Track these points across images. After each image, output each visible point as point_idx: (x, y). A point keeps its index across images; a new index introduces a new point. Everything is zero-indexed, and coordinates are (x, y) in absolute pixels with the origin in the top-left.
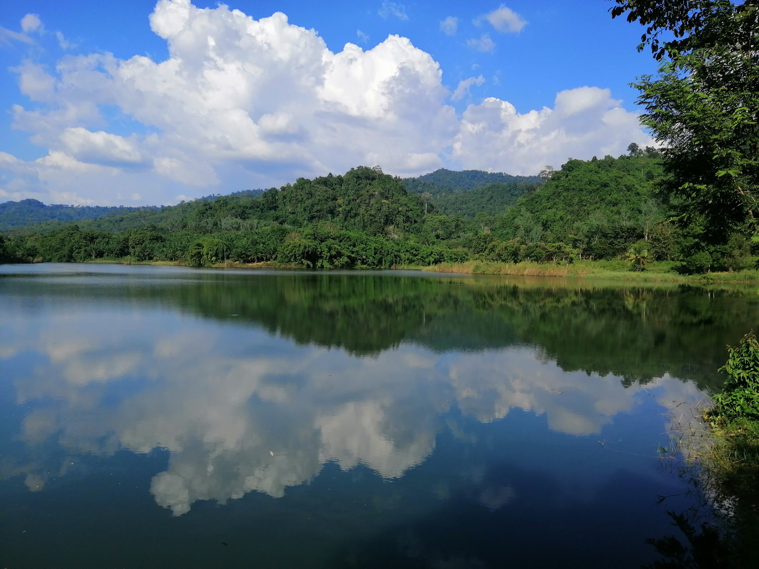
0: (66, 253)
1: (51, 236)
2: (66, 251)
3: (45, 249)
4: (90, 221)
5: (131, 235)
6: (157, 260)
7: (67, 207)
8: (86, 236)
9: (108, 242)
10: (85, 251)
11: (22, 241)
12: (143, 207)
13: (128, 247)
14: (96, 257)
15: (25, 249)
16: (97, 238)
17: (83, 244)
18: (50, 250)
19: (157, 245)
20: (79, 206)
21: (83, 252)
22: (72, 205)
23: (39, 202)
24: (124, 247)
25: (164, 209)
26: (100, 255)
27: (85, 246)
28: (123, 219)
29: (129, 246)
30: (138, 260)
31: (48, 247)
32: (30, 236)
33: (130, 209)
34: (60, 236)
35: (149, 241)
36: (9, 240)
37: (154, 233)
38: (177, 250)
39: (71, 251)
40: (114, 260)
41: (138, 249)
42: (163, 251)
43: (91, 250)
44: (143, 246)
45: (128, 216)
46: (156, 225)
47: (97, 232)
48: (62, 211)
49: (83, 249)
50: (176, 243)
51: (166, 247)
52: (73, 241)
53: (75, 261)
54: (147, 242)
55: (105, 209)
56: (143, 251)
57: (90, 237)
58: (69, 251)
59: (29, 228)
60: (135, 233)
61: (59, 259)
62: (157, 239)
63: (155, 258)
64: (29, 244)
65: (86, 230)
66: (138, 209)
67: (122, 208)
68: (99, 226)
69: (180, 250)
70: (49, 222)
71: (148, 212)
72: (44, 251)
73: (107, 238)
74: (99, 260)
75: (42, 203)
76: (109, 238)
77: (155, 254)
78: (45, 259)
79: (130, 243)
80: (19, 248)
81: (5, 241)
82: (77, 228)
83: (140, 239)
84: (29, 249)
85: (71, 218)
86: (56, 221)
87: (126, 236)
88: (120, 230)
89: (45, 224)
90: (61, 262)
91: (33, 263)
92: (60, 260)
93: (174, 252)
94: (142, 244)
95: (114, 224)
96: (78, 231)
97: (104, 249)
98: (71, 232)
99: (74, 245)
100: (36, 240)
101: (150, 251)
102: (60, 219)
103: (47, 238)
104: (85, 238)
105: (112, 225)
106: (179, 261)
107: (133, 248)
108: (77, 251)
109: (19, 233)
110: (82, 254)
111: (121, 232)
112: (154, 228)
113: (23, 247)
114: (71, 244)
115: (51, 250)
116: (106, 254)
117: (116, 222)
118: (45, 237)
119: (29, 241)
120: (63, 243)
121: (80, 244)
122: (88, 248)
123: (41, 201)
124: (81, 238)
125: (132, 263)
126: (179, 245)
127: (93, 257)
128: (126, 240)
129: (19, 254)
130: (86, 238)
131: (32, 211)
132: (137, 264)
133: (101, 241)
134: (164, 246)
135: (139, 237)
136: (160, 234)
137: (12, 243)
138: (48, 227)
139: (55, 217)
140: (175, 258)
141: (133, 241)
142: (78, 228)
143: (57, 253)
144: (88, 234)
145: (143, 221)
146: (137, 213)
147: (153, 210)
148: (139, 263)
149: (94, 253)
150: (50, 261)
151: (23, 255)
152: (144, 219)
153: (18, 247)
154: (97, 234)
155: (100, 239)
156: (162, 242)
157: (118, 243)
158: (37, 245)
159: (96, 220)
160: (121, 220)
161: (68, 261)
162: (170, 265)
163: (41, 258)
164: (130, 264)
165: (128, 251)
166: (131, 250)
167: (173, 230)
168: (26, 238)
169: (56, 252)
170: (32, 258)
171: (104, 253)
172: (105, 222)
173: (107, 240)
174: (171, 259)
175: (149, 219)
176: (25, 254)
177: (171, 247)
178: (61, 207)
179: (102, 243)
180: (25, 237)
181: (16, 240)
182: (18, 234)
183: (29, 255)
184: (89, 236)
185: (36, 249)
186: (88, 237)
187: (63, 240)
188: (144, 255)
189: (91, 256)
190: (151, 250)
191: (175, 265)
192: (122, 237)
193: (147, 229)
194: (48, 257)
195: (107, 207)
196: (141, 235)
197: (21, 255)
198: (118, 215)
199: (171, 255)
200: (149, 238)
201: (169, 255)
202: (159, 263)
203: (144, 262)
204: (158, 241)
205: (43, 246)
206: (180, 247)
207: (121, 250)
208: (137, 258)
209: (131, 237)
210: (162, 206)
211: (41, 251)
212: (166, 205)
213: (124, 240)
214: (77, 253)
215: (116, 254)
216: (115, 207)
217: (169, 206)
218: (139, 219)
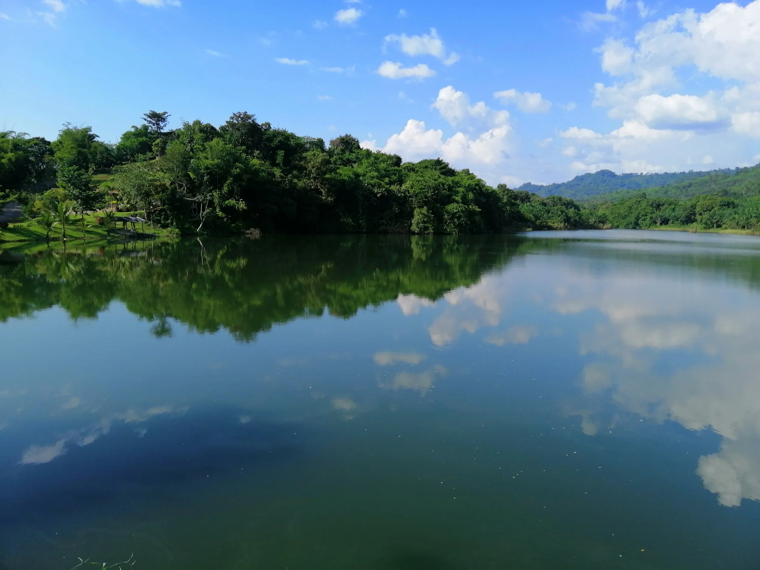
0: (632, 220)
1: (620, 204)
2: (632, 219)
3: (614, 216)
4: (657, 188)
5: (699, 201)
6: (726, 228)
7: (636, 176)
8: (653, 203)
9: (674, 209)
10: (651, 218)
11: (594, 209)
12: (715, 171)
13: (694, 214)
14: (661, 224)
15: (597, 216)
16: (663, 205)
17: (649, 211)
18: (618, 217)
19: (728, 211)
20: (648, 173)
21: (648, 219)
22: (642, 174)
23: (611, 173)
24: (691, 214)
25: (738, 171)
26: (665, 222)
27: (651, 213)
28: (691, 184)
29: (696, 212)
30: (705, 228)
31: (617, 215)
32: (602, 205)
33: (700, 174)
34: (628, 203)
35: (719, 207)
36: (584, 208)
37: (726, 199)
38: (751, 217)
39: (638, 218)
40: (679, 228)
41: (706, 216)
42: (734, 218)
43: (657, 218)
44: (711, 213)
45: (697, 181)
46: (728, 189)
47: (664, 199)
48: (632, 179)
49: (649, 216)
50: (751, 209)
51: (738, 214)
52: (640, 208)
53: (640, 228)
54: (716, 209)
55: (674, 175)
56: (711, 218)
57: (656, 205)
58: (636, 218)
59: (601, 198)
60: (704, 199)
61: (625, 226)
62: (728, 205)
63: (724, 226)
64: (600, 212)
65: (652, 197)
66: (709, 173)
67: (691, 173)
68: (666, 192)
69: (756, 217)
70: (619, 191)
71: (720, 176)
72: (613, 218)
73: (673, 205)
74: (664, 227)
75: (614, 173)
76: (675, 205)
77: (725, 222)
78: (613, 226)
79: (698, 209)
80: (592, 215)
81: (581, 209)
82: (644, 196)
83: (709, 206)
84: (600, 217)
85: (639, 186)
86: (625, 189)
87: (694, 202)
88: (687, 196)
89: (615, 193)
90: (628, 228)
91: (603, 229)
92: (627, 227)
93: (748, 219)
94: (710, 211)
95: (681, 191)
96: (645, 198)
97: (669, 216)
98: (639, 199)
99: (640, 213)
100: (607, 208)
101: (719, 218)
102: (629, 188)
103: (616, 206)
104: (651, 205)
105: (680, 191)
106: (752, 229)
107: (701, 214)
108: (643, 218)
109: (593, 202)
110: (648, 221)
111: (688, 198)
112: (726, 193)
113: (596, 215)
114: (637, 212)
115: (619, 217)
116: (671, 221)
117: (684, 187)
118: (615, 205)
119: (600, 209)
120: (630, 211)
121: (647, 211)
122: (654, 216)
123: (613, 171)
124: (647, 205)
125: (698, 230)
126: (755, 211)
127: (658, 224)
128: (694, 207)
129: (592, 221)
130: (653, 205)
131: (605, 181)
132: (704, 232)
133: (667, 208)
134: (735, 213)
135: (707, 203)
136: (732, 199)
137: (587, 211)
138: (618, 196)
139: (625, 185)
140: (748, 226)
141: (701, 207)
142: (646, 195)
143: (624, 220)
144: (655, 201)
145: (714, 186)
146: (707, 178)
147: (726, 173)
148: (705, 231)
149: (659, 220)
150: (617, 227)
151: (595, 222)
152: (715, 184)
153: (592, 214)
154: (663, 201)
155: (665, 206)
156: (734, 208)
157: (684, 210)
158: (607, 212)
159: (663, 187)
160: (689, 186)
161: (634, 228)
162: (741, 234)
163: (610, 225)
164: (696, 232)
165: (694, 219)
166: (698, 217)
167: (748, 194)
168: (599, 206)
169: (623, 219)
170: (602, 225)
171: (669, 220)
172: (672, 188)
173: (673, 207)
174: (744, 227)
175: (720, 184)
176: (597, 221)
177: (744, 214)
178: (631, 175)
179: (668, 210)
180: (597, 205)
181: (590, 209)
182: (592, 203)
183: (600, 222)
184: (656, 204)
185: (606, 217)
186: (654, 205)
187: (630, 208)
188: (712, 223)
189: (656, 223)
190: (721, 217)
191: (748, 234)
192: (689, 204)
193: (717, 195)
194: (616, 224)
195: (675, 173)
196: (710, 201)
197: (593, 222)
198: (686, 180)
199: (743, 222)
200: (719, 204)
201: (741, 223)
202: (729, 231)
203: (711, 230)
204: (729, 207)
205: (612, 213)
206: (755, 213)
207: (687, 217)
208: (704, 226)
209: (699, 203)
210: (737, 168)
211: (610, 218)
212: (742, 166)
213: (691, 207)
214: (643, 220)
215: (682, 221)
216: (684, 173)
217: (745, 168)
218: (709, 184)
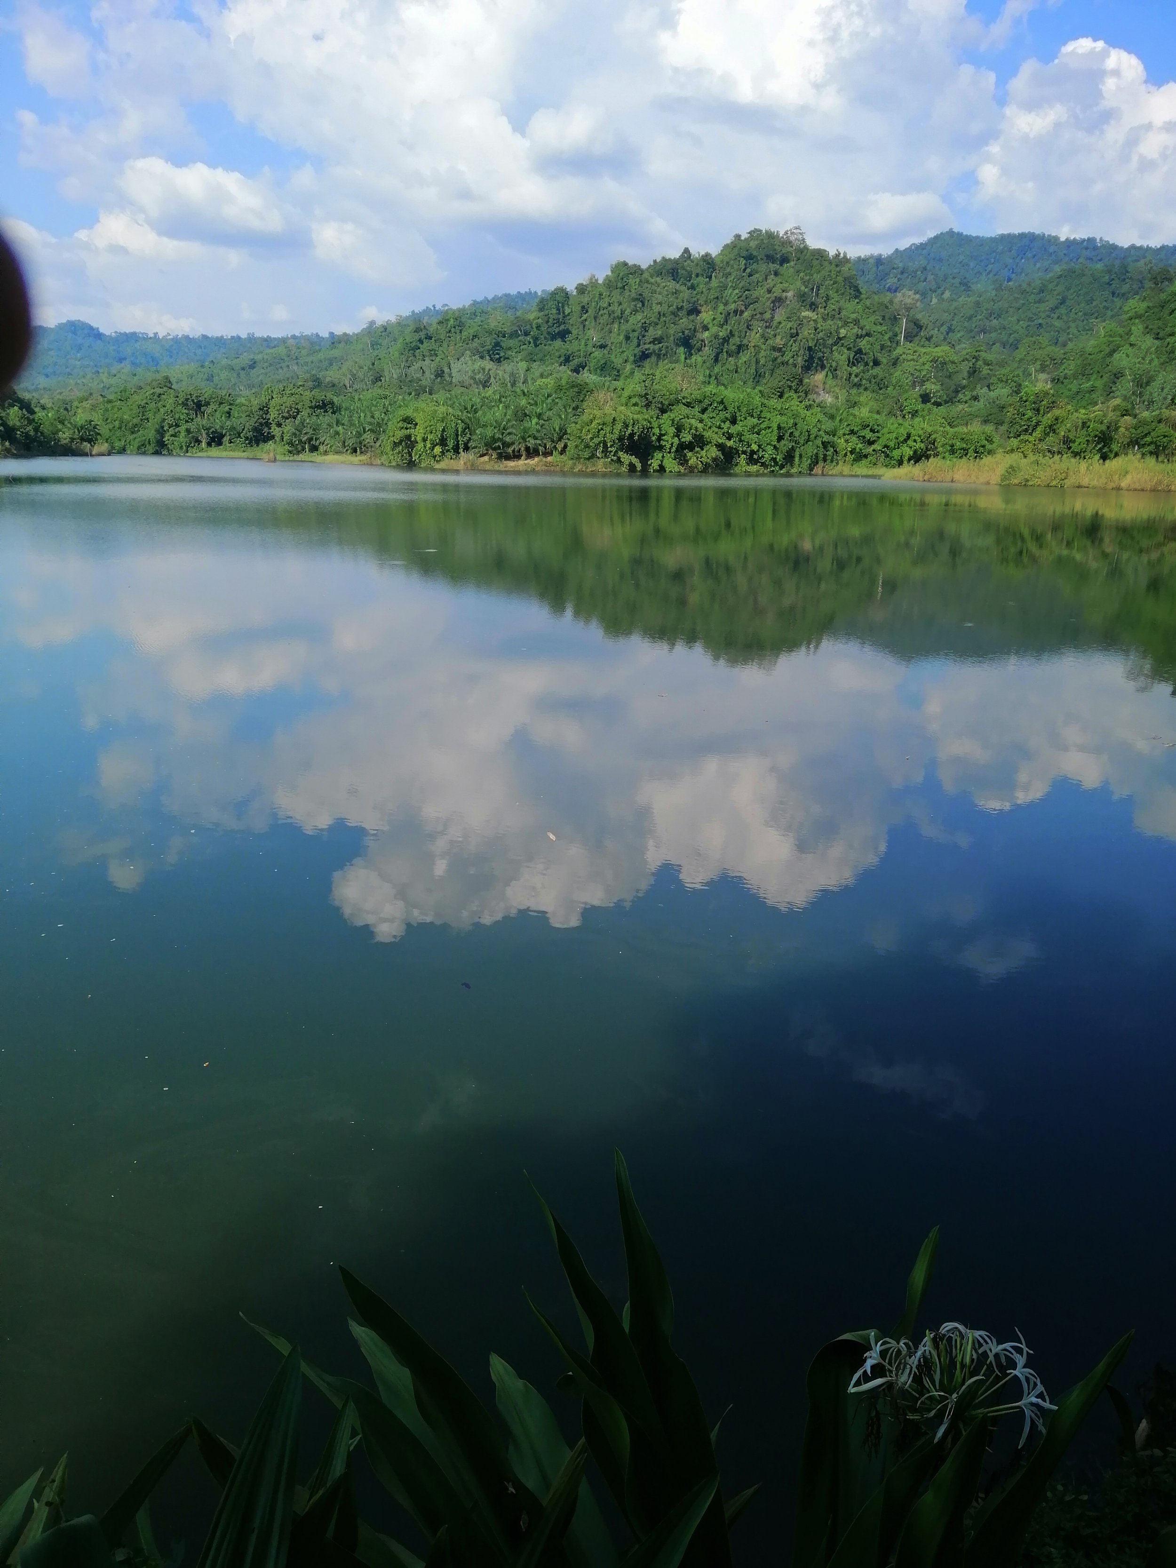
0: (150, 435)
1: (120, 400)
2: (151, 433)
3: (111, 426)
4: (192, 367)
5: (272, 398)
6: (326, 453)
7: (146, 338)
8: (187, 400)
9: (229, 413)
10: (188, 431)
11: (66, 409)
12: (294, 337)
13: (268, 424)
14: (209, 444)
15: (75, 426)
16: (207, 404)
17: (182, 417)
18: (120, 428)
19: (326, 419)
20: (169, 334)
21: (183, 434)
22: (156, 334)
23: (91, 328)
24: (261, 424)
25: (335, 341)
26: (216, 439)
27: (187, 421)
28: (255, 363)
29: (270, 421)
30: (290, 452)
31: (117, 423)
32: (81, 400)
33: (267, 341)
34: (138, 399)
35: (309, 410)
36: (43, 408)
37: (319, 394)
38: (365, 432)
39: (161, 432)
40: (244, 451)
41: (288, 428)
42: (337, 433)
43: (199, 430)
44: (297, 422)
45: (266, 357)
46: (321, 375)
47: (207, 390)
48: (137, 345)
49: (183, 428)
50: (362, 415)
51: (343, 424)
52: (162, 410)
53: (170, 453)
54: (305, 413)
55: (219, 342)
56: (298, 433)
57: (194, 403)
58: (157, 431)
59: (77, 384)
60: (282, 393)
61: (139, 448)
62: (324, 406)
63: (322, 448)
64: (81, 418)
65: (184, 387)
66: (284, 340)
67: (251, 339)
68: (210, 378)
69: (371, 430)
70: (114, 371)
71: (304, 348)
72: (110, 430)
73: (228, 403)
74: (214, 451)
75: (98, 328)
76: (231, 404)
77: (322, 440)
78: (113, 448)
79: (273, 415)
80: (63, 424)
81: (36, 410)
82: (167, 383)
83: (291, 407)
84: (82, 427)
85: (155, 361)
86: (126, 367)
87: (264, 399)
88: (250, 387)
89: (106, 374)
90: (144, 453)
91: (91, 455)
92: (141, 450)
93: (359, 435)
94: (295, 418)
95: (238, 375)
96: (170, 388)
97: (222, 427)
98: (158, 391)
99: (164, 420)
100: (94, 408)
101: (311, 432)
102: (133, 363)
103: (114, 404)
104: (185, 404)
105: (235, 375)
106: (369, 454)
107: (279, 425)
108: (171, 431)
109: (61, 393)
110: (182, 438)
111: (253, 391)
112: (318, 383)
113: (71, 423)
114: (159, 417)
115: (123, 428)
116: (226, 439)
117: (243, 369)
118: (110, 401)
119: (80, 411)
120: (143, 415)
121: (177, 416)
122: (192, 426)
123: (94, 325)
124: (176, 404)
125: (278, 457)
126: (369, 419)
127: (204, 445)
128: (264, 409)
129: (65, 436)
130: (187, 405)
131: (79, 348)
132: (289, 461)
133: (216, 411)
134: (338, 423)
135: (289, 401)
136: (330, 396)
137: (50, 415)
138: (113, 381)
139: (125, 359)
140: (361, 448)
141: (278, 410)
142: (170, 382)
143: (134, 436)
144: (191, 395)
145: (295, 368)
146: (282, 350)
147: (313, 343)
148: (291, 458)
149: (204, 435)
150: (122, 451)
151: (72, 439)
152: (297, 363)
153: (62, 422)
154: (206, 396)
155: (213, 406)
156: (334, 413)
157: (249, 416)
158: (97, 418)
159: (202, 366)
160: (252, 366)
161: (157, 453)
162: (352, 464)
163: (105, 447)
164: (275, 460)
165: (269, 433)
166: (276, 431)
167: (355, 386)
168: (75, 404)
169: (133, 433)
170: (89, 445)
171: (223, 436)
172: (221, 370)
173: (227, 409)
174: (355, 451)
175: (306, 364)
176: (76, 436)
177: (352, 424)
178: (132, 337)
179: (218, 414)
180: (71, 402)
181: (56, 409)
182: (58, 396)
183: (83, 439)
184: (193, 401)
185: (95, 428)
186: (190, 403)
187: (143, 408)
188: (300, 441)
189: (198, 442)
190: (314, 430)
191: (363, 464)
192: (255, 402)
193: (303, 386)
194: (118, 445)
195: (222, 337)
196: (293, 399)
197: (68, 440)
198: (245, 354)
199: (353, 440)
200: (308, 404)
201: (350, 442)
202: (331, 457)
203: (301, 457)
204: (326, 411)
205: (107, 420)
206: (370, 424)
207: (255, 429)
208: (287, 447)
209: (272, 403)
210: (331, 334)
211: (104, 430)
212: (339, 330)
213: (260, 409)
214: (172, 436)
215: (247, 438)
216: (239, 338)
217: (345, 334)
218: (287, 363)
